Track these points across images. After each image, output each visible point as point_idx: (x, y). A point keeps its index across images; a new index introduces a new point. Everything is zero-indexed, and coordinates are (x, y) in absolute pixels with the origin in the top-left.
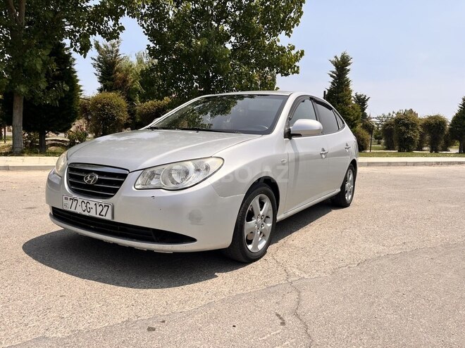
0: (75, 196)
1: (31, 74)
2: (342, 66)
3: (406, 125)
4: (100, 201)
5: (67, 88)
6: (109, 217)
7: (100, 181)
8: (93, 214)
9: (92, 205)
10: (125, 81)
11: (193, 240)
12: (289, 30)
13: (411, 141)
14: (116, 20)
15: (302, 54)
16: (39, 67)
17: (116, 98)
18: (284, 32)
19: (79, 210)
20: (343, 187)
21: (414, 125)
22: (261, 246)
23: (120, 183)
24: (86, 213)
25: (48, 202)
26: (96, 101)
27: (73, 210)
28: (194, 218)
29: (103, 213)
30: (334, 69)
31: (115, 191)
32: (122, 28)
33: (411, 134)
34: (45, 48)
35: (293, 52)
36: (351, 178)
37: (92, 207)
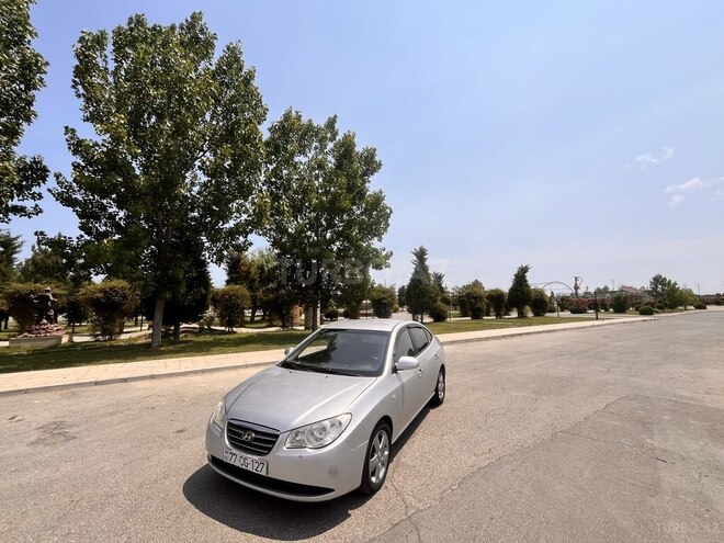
0: (234, 451)
1: (174, 282)
2: (421, 255)
3: (475, 298)
4: (256, 458)
5: (204, 292)
6: (263, 473)
7: (256, 440)
8: (250, 468)
9: (249, 461)
10: (248, 273)
11: (332, 490)
12: (379, 236)
13: (480, 310)
14: (246, 237)
15: (392, 254)
16: (181, 276)
17: (241, 289)
18: (376, 239)
19: (237, 464)
20: (437, 390)
21: (481, 298)
22: (381, 475)
23: (274, 443)
24: (243, 467)
25: (207, 448)
26: (224, 293)
27: (232, 462)
28: (333, 472)
29: (259, 469)
30: (415, 258)
31: (270, 450)
32: (251, 244)
33: (479, 305)
34: (187, 261)
35: (384, 253)
36: (441, 379)
37: (250, 462)
